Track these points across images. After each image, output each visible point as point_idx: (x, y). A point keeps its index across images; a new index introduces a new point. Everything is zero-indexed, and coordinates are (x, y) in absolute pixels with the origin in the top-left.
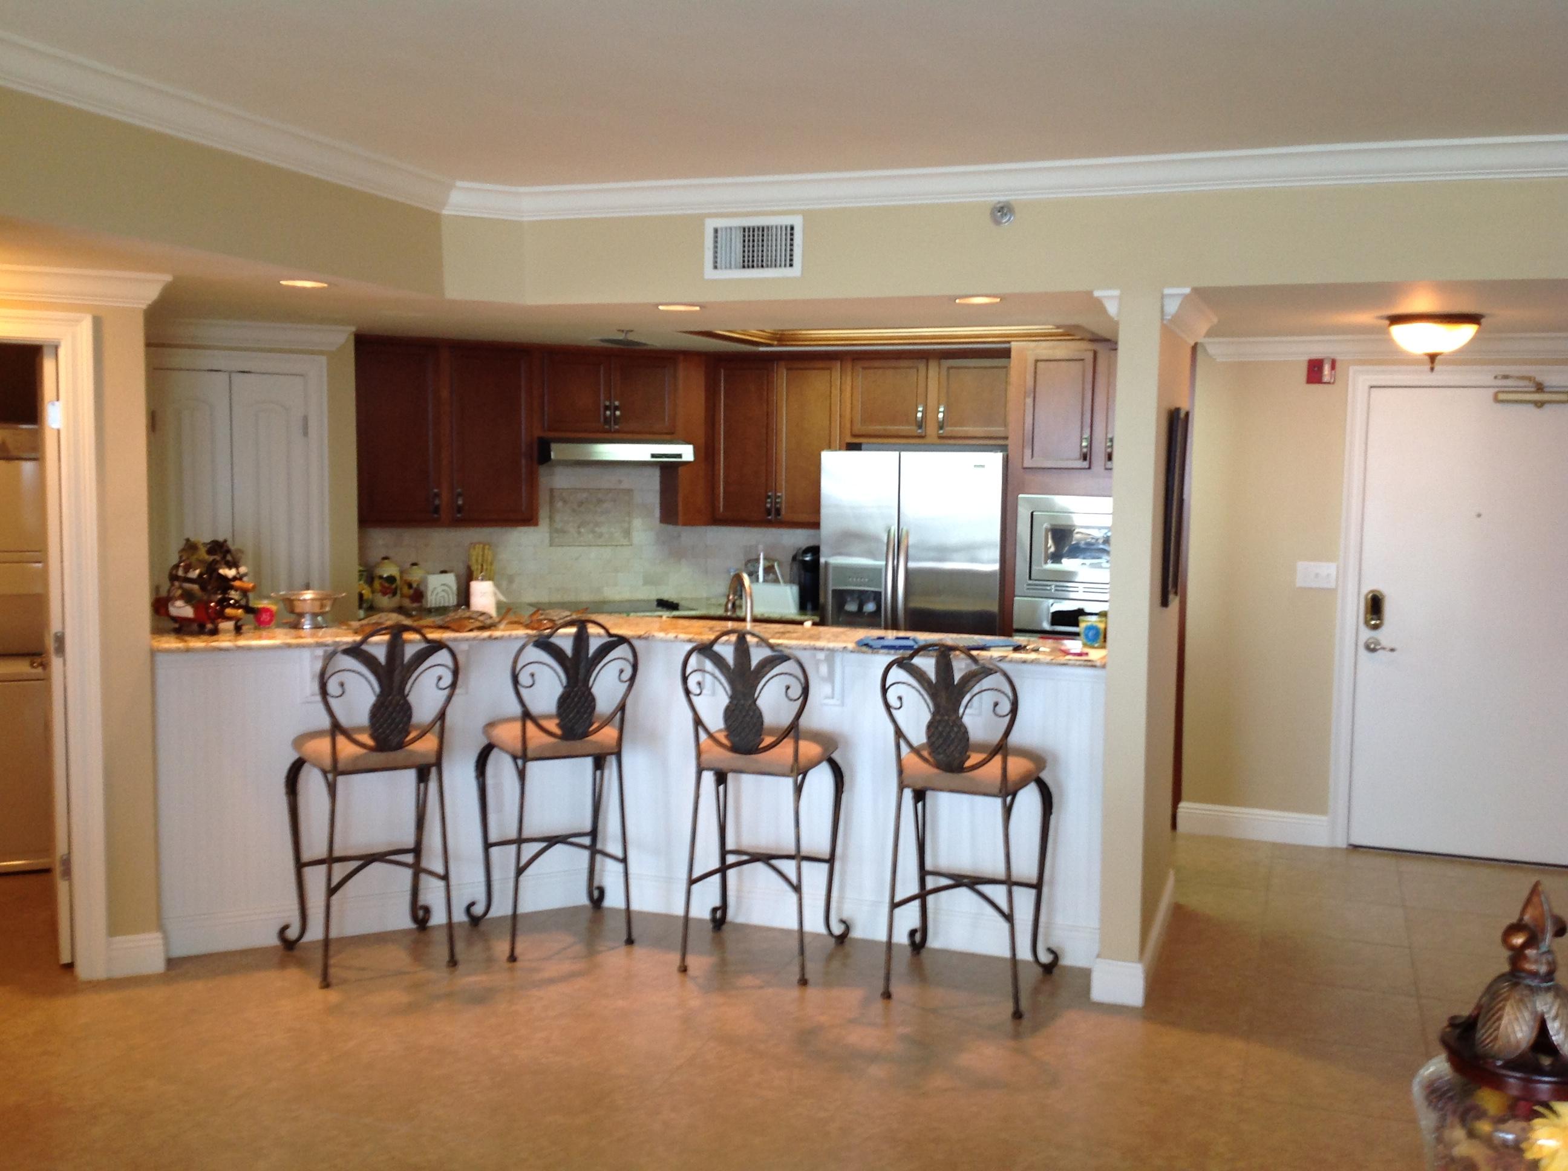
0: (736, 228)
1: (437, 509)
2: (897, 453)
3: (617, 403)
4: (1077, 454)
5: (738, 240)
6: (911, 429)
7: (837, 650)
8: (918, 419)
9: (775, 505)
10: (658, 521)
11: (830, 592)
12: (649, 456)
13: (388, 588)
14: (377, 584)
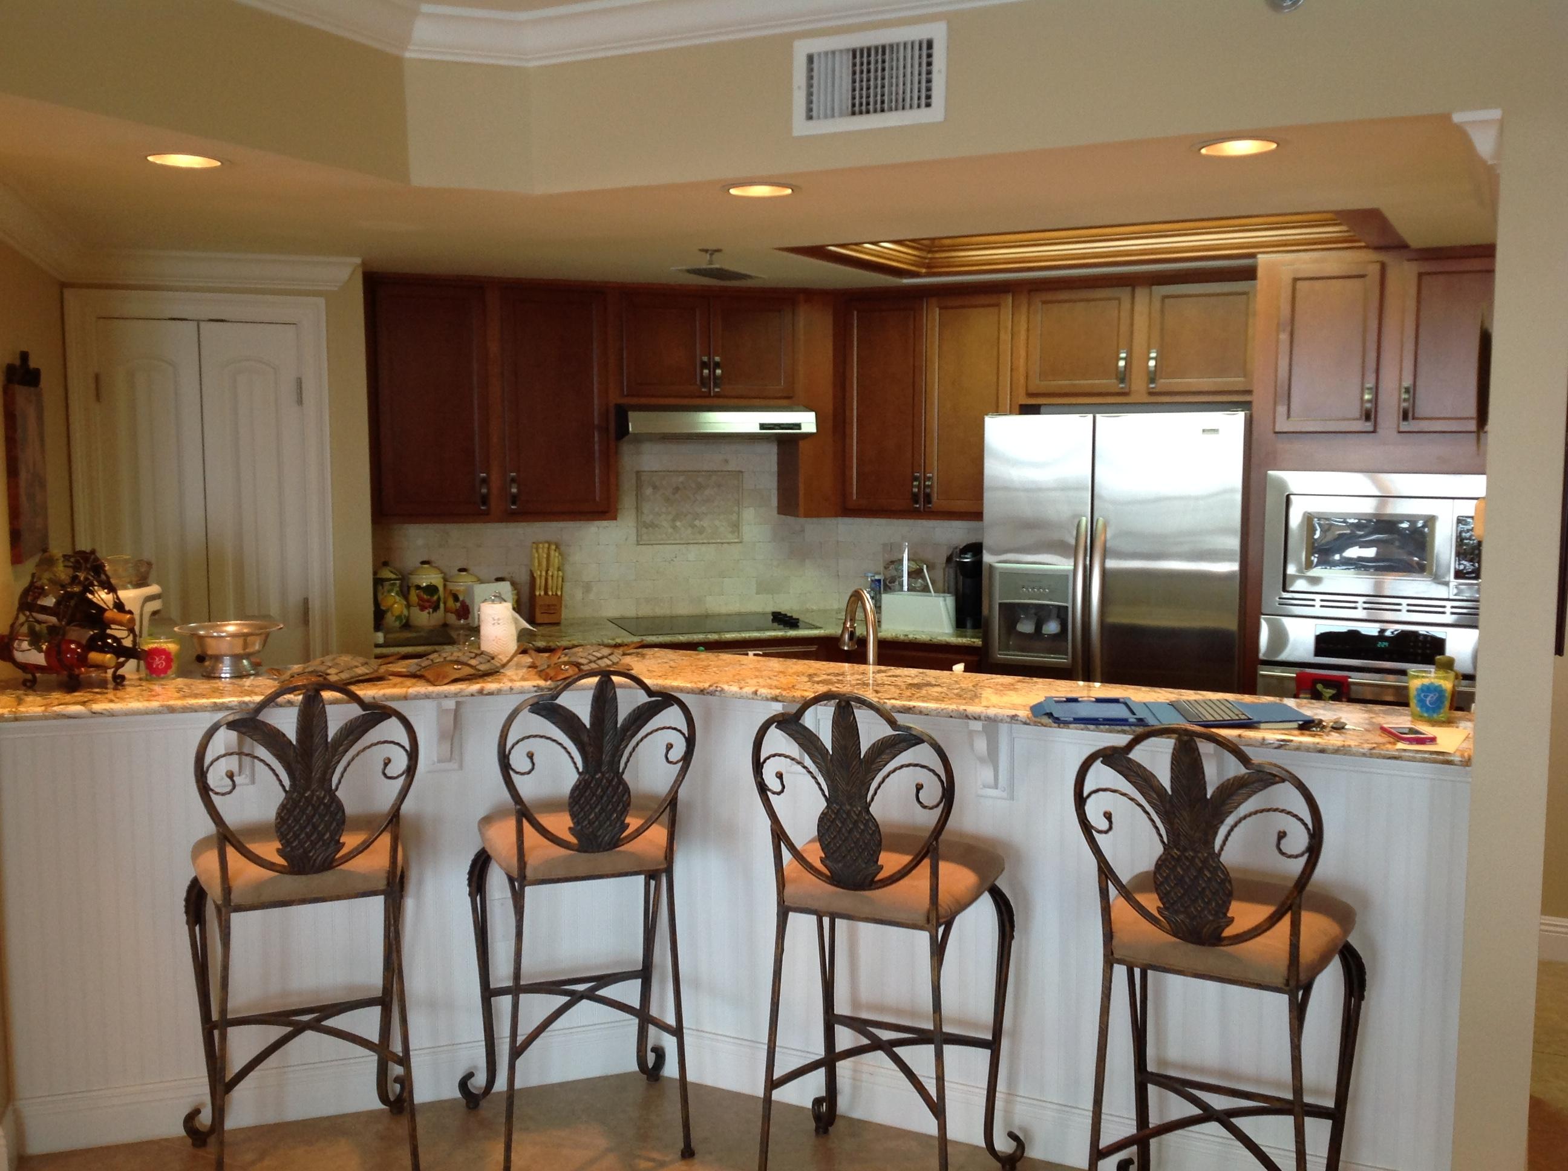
0: (841, 51)
1: (485, 500)
2: (1091, 416)
3: (717, 359)
4: (1356, 412)
5: (844, 70)
6: (1111, 384)
7: (1002, 721)
8: (1120, 369)
9: (924, 489)
10: (775, 511)
11: (997, 607)
12: (758, 426)
13: (428, 601)
14: (413, 596)
